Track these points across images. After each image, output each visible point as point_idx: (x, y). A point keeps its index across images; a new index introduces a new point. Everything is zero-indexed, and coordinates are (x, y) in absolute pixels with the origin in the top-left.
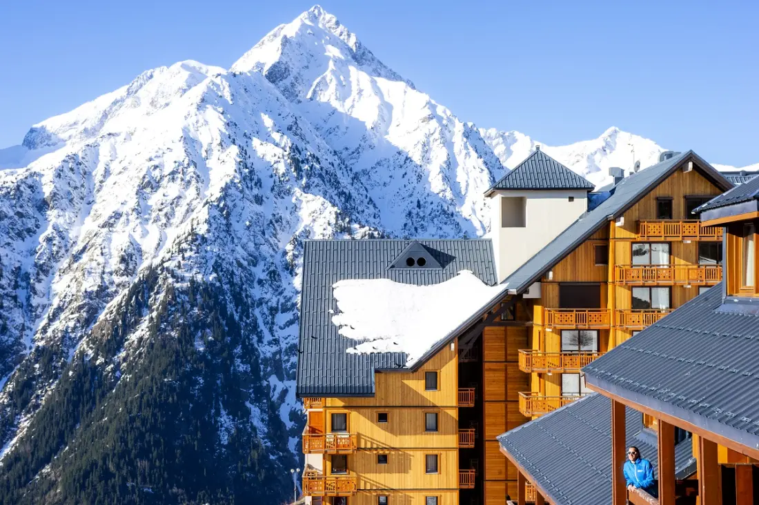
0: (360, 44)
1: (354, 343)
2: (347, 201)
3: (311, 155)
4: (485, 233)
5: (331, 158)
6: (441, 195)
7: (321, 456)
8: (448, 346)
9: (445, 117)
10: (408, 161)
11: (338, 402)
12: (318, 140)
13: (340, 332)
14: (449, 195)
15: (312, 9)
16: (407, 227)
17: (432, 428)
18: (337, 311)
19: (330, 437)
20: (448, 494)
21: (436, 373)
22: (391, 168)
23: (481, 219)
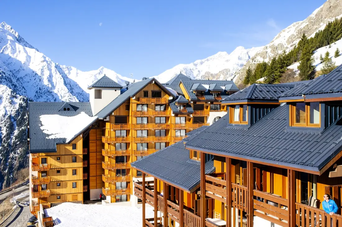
0: (19, 36)
1: (48, 135)
2: (15, 87)
3: (2, 72)
4: (62, 98)
5: (9, 73)
6: (47, 86)
7: (37, 172)
8: (79, 136)
9: (49, 61)
10: (36, 75)
11: (44, 154)
12: (4, 67)
13: (43, 132)
14: (50, 86)
15: (2, 23)
16: (36, 96)
17: (75, 161)
18: (42, 125)
19: (41, 165)
20: (80, 181)
21: (76, 144)
22: (30, 77)
23: (61, 94)
